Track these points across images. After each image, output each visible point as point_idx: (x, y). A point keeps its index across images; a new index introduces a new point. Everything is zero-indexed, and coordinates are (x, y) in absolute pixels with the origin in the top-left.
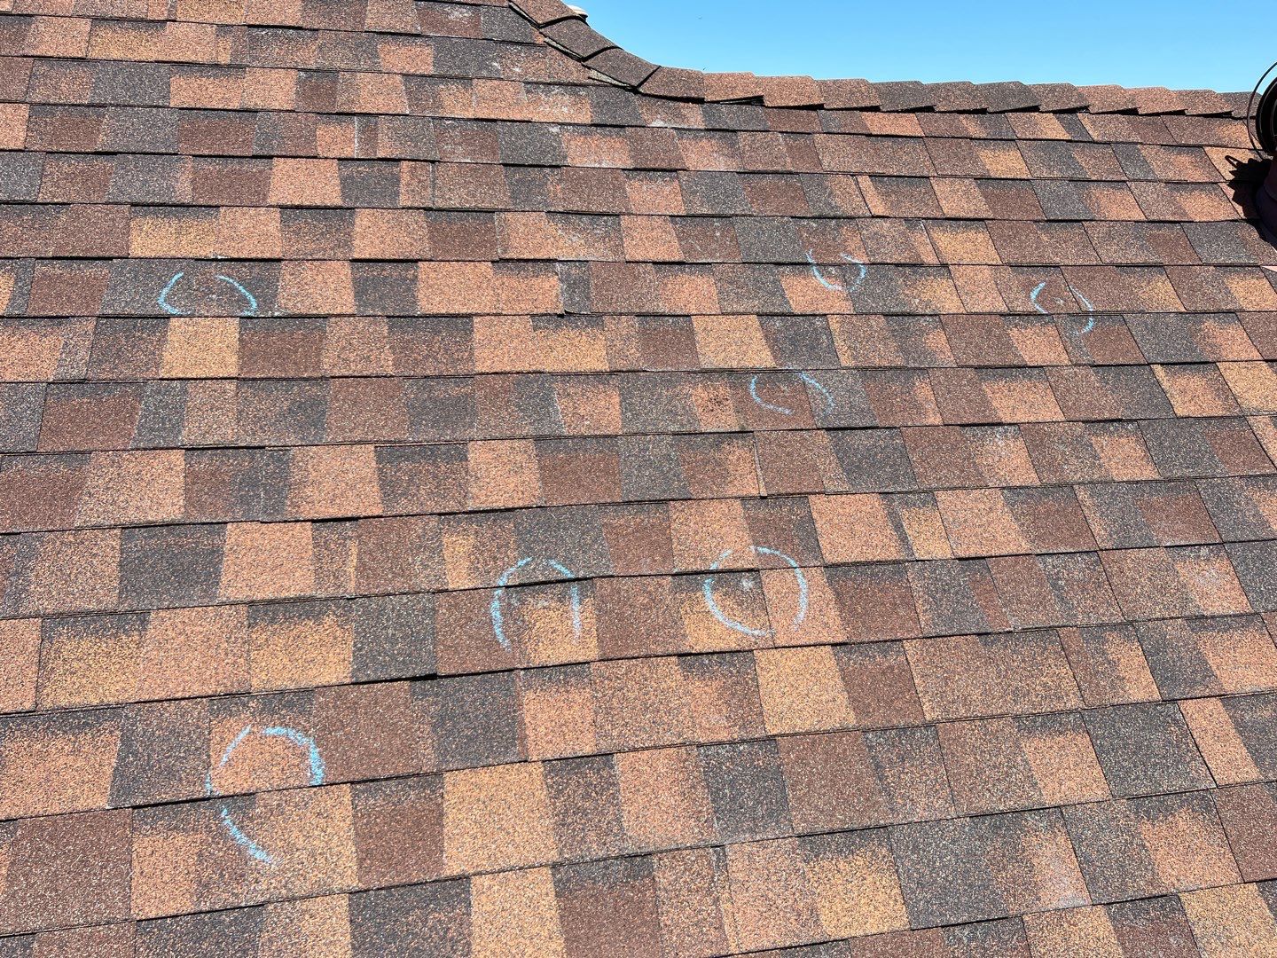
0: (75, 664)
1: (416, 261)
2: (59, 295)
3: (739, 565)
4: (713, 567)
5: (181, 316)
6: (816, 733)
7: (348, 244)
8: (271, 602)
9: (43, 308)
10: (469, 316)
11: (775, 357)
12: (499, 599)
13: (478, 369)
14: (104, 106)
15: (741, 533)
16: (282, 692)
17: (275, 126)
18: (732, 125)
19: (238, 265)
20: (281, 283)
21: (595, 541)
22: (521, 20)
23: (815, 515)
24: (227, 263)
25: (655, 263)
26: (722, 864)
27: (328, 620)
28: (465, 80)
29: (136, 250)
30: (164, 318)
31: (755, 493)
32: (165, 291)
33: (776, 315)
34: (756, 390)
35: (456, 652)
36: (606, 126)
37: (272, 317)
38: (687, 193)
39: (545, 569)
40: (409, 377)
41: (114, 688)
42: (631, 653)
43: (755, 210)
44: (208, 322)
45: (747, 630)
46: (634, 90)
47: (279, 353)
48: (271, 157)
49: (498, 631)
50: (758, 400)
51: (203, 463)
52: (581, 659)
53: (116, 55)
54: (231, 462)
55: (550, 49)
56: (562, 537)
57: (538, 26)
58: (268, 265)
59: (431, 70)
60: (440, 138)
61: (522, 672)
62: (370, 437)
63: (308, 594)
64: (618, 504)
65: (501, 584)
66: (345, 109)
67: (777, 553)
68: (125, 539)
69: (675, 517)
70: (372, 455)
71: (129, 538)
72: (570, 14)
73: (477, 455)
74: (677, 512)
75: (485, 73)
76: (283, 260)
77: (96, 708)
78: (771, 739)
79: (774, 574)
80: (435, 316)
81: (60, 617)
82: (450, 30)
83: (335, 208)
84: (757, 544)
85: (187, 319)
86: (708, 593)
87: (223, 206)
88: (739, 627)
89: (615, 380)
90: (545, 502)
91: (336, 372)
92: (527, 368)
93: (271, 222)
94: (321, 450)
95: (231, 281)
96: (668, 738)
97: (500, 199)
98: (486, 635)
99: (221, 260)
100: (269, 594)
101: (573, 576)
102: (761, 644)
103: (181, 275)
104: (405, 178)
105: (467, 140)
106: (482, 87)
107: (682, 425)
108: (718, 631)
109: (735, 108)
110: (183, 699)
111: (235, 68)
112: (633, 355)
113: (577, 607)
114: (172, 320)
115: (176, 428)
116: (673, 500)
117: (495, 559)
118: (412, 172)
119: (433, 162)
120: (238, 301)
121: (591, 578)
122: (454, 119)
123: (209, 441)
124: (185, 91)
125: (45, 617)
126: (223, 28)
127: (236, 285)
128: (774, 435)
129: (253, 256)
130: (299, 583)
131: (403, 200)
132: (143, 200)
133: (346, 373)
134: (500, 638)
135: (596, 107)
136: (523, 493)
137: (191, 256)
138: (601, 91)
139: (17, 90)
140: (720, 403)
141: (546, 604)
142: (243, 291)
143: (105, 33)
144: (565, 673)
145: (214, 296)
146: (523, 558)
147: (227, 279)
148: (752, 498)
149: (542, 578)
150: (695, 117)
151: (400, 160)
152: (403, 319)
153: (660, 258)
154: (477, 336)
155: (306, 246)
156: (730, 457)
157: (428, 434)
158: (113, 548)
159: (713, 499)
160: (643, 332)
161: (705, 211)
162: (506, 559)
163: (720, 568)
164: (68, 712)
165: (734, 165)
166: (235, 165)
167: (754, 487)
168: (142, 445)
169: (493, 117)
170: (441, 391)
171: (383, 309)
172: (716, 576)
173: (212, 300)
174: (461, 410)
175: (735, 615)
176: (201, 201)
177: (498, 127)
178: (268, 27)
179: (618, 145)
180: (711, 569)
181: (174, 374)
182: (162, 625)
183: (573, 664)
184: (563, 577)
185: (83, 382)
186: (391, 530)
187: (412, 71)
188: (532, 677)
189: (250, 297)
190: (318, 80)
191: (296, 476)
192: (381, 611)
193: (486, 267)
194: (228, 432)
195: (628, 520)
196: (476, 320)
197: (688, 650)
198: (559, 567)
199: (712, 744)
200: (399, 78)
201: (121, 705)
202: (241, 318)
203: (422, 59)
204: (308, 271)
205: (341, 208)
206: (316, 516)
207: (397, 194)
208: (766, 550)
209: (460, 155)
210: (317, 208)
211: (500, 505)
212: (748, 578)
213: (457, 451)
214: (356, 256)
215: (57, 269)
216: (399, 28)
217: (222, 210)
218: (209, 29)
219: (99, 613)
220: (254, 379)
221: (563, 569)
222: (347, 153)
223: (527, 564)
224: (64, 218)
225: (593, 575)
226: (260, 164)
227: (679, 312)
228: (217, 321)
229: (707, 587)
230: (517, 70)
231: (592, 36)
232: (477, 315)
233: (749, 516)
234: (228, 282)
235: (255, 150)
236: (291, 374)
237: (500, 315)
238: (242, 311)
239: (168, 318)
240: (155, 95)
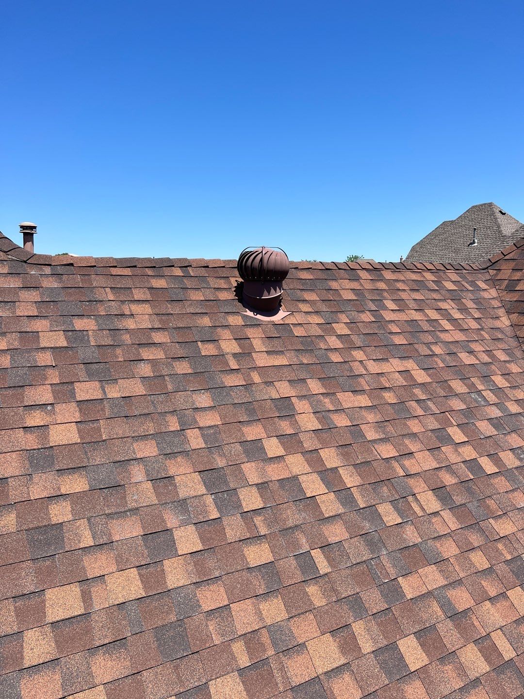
11: (68, 343)
23: (75, 388)
26: (31, 479)
36: (13, 274)
38: (42, 295)
43: (66, 299)
74: (27, 389)
89: (9, 352)
96: (17, 449)
109: (63, 267)
112: (16, 344)
116: (26, 386)
153: (29, 315)
160: (20, 338)
197: (26, 426)
199: (31, 450)
227: (34, 331)
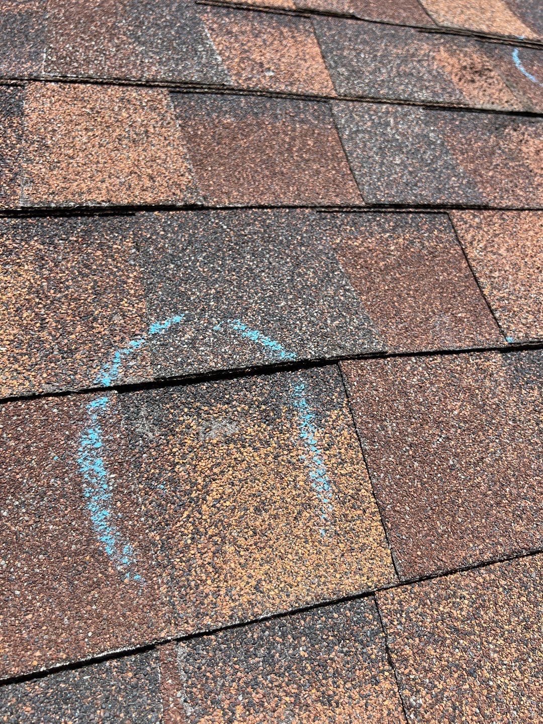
21: (326, 279)
49: (99, 517)
52: (349, 586)
61: (182, 649)
65: (107, 381)
90: (205, 198)
98: (63, 534)
101: (292, 356)
113: (312, 436)
117: (88, 319)
121: (335, 361)
134: (108, 540)
146: (161, 318)
149: (214, 363)
162: (117, 319)
183: (332, 603)
195: (383, 240)
198: (254, 335)
211: (98, 198)
221: (266, 341)
223: (174, 330)
225: (339, 352)
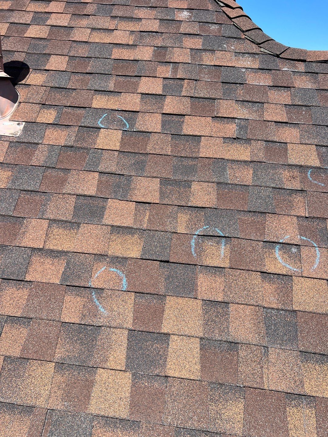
0: (57, 237)
1: (184, 115)
2: (69, 118)
3: (292, 242)
4: (281, 241)
5: (104, 128)
6: (314, 313)
7: (162, 108)
8: (119, 227)
9: (64, 122)
10: (200, 136)
12: (195, 239)
13: (200, 156)
14: (91, 58)
15: (295, 230)
16: (118, 257)
17: (144, 66)
18: (317, 71)
19: (125, 112)
20: (138, 120)
21: (234, 224)
22: (237, 29)
24: (121, 112)
25: (275, 122)
27: (136, 236)
28: (213, 51)
29: (94, 106)
30: (99, 128)
31: (303, 215)
32: (101, 119)
33: (324, 146)
34: (311, 175)
35: (177, 255)
37: (133, 131)
39: (213, 231)
40: (175, 156)
41: (66, 246)
42: (242, 268)
44: (112, 131)
45: (291, 268)
46: (278, 56)
47: (133, 144)
48: (141, 76)
49: (193, 250)
50: (311, 179)
51: (104, 178)
52: (222, 266)
53: (97, 41)
54: (113, 179)
55: (246, 40)
56: (221, 220)
57: (243, 32)
58: (134, 113)
59: (201, 47)
60: (200, 72)
61: (199, 267)
62: (159, 176)
63: (131, 226)
64: (246, 211)
65: (196, 234)
66: (168, 60)
67: (309, 240)
68: (77, 199)
69: (268, 219)
70: (159, 182)
71: (78, 199)
72: (257, 27)
73: (195, 186)
75: (220, 49)
76: (139, 112)
77: (60, 252)
78: (295, 311)
79: (307, 248)
80: (188, 135)
81: (54, 221)
82: (210, 33)
83: (159, 95)
84: (301, 235)
85: (106, 129)
86: (277, 251)
87: (123, 92)
88: (288, 266)
90: (217, 207)
91: (151, 152)
92: (218, 157)
93: (137, 99)
94: (142, 178)
95: (122, 118)
97: (219, 95)
98: (188, 251)
99: (120, 111)
100: (118, 224)
101: (223, 235)
102: (296, 274)
103: (106, 114)
104: (185, 85)
105: (209, 73)
106: (219, 54)
107: (277, 185)
108: (279, 266)
110: (87, 254)
111: (134, 46)
113: (223, 247)
114: (102, 129)
115: (97, 166)
117: (195, 224)
118: (188, 84)
119: (196, 80)
120: (123, 125)
121: (231, 237)
122: (206, 65)
123: (107, 171)
124: (117, 53)
125: (50, 220)
126: (132, 32)
127: (123, 119)
128: (315, 193)
129: (130, 110)
130: (128, 222)
131: (183, 93)
132: (98, 89)
133: (154, 153)
134: (193, 253)
135: (261, 62)
136: (209, 202)
137: (110, 108)
138: (264, 56)
139: (66, 51)
140: (294, 178)
141: (212, 244)
142: (125, 121)
143: (95, 34)
144: (215, 270)
145: (116, 123)
146: (205, 226)
147: (120, 117)
148: (302, 217)
149: (211, 234)
150: (301, 67)
151: (184, 79)
152: (176, 136)
154: (202, 144)
155: (148, 108)
156: (295, 200)
157: (179, 177)
158: (73, 201)
159: (285, 215)
161: (300, 103)
162: (199, 225)
163: (284, 242)
164: (52, 251)
165: (315, 86)
166: (128, 79)
167: (303, 213)
168: (86, 169)
169: (221, 65)
170: (186, 162)
171: (171, 131)
172: (282, 245)
173: (115, 124)
174: (192, 170)
175: (287, 261)
176: (116, 90)
177: (222, 68)
178: (147, 32)
179: (268, 77)
180: (280, 242)
181: (99, 147)
182: (83, 228)
183: (219, 267)
184: (220, 235)
185: (72, 147)
186: (161, 209)
187: (194, 48)
188: (203, 269)
189: (127, 124)
190: (161, 50)
191: (133, 186)
192: (153, 236)
193: (209, 119)
194: (113, 169)
195: (249, 218)
196: (202, 138)
198: (219, 231)
200: (189, 50)
201: (68, 252)
202: (123, 130)
203: (198, 43)
204: (147, 117)
205: (161, 95)
206: (137, 201)
207: (182, 91)
208: (304, 238)
209: (207, 78)
210: (153, 95)
211: (200, 205)
212: (295, 248)
213: (188, 184)
214: (164, 112)
215: (70, 110)
216: (192, 32)
217: (122, 94)
218: (127, 32)
219: (66, 222)
220: (124, 152)
221: (220, 232)
222: (167, 76)
223: (207, 228)
224: (74, 94)
225: (232, 236)
226: (137, 79)
228: (115, 131)
229: (277, 249)
230: (233, 48)
231: (264, 35)
232: (203, 136)
233: (299, 224)
234: (121, 118)
235: (136, 74)
236: (136, 151)
237: (212, 136)
238: (123, 128)
239: (100, 129)
240: (107, 54)
